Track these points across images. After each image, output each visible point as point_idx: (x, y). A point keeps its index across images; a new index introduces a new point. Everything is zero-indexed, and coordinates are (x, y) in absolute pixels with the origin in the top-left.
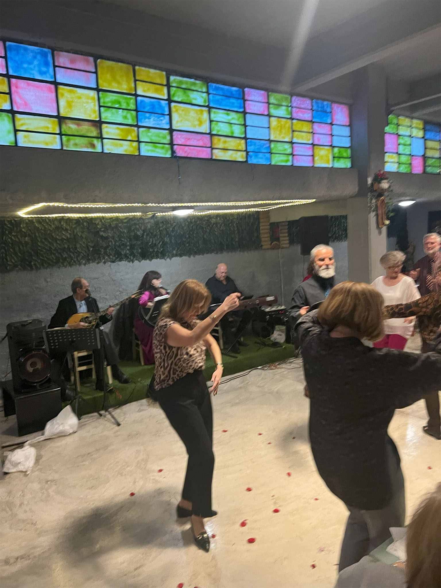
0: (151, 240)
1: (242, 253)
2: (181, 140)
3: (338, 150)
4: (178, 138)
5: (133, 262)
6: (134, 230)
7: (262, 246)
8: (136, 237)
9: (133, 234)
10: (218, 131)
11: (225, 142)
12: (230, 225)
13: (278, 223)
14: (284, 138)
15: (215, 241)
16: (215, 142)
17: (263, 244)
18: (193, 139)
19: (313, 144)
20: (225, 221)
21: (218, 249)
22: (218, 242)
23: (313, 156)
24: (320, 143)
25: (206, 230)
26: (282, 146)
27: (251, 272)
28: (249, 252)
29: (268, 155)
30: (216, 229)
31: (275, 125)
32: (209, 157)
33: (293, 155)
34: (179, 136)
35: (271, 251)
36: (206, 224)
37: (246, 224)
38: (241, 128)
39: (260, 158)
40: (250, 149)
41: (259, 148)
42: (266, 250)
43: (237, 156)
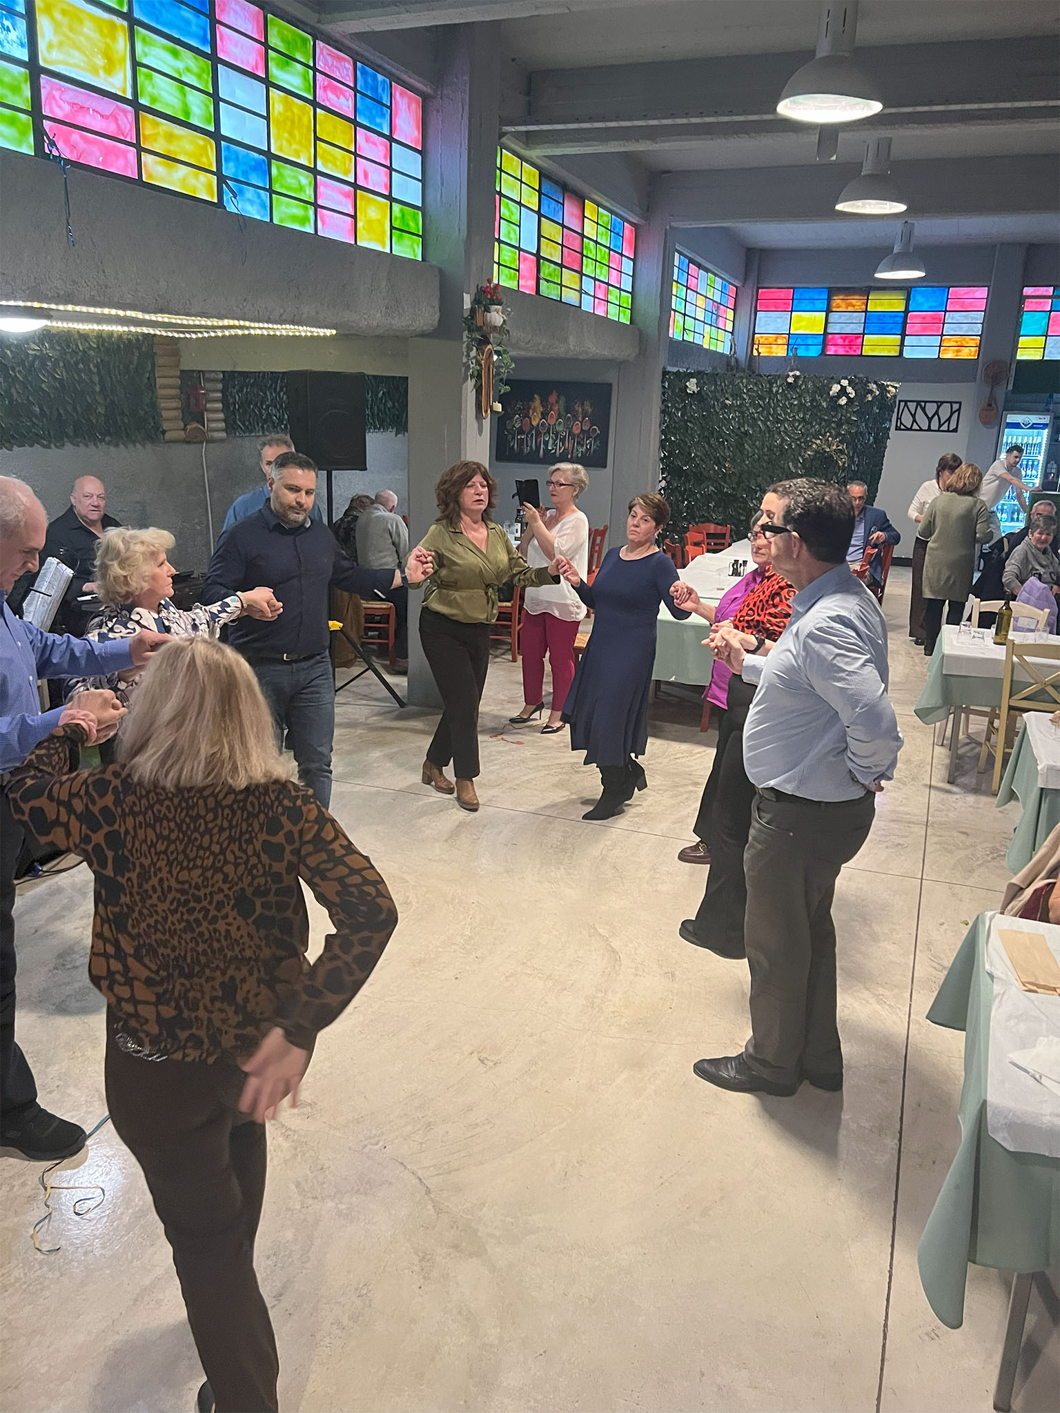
1: (112, 448)
2: (60, 107)
3: (402, 211)
4: (54, 97)
7: (164, 432)
10: (154, 100)
11: (170, 137)
12: (81, 366)
13: (199, 371)
14: (299, 157)
15: (42, 410)
16: (147, 132)
17: (166, 426)
18: (93, 110)
19: (355, 186)
20: (66, 353)
21: (52, 433)
22: (51, 412)
23: (354, 217)
24: (367, 184)
25: (16, 375)
26: (295, 178)
27: (138, 502)
28: (131, 446)
29: (265, 195)
30: (44, 376)
31: (279, 113)
32: (132, 173)
33: (316, 206)
34: (57, 94)
35: (185, 446)
36: (14, 358)
37: (121, 367)
38: (208, 102)
39: (249, 200)
40: (226, 169)
41: (247, 172)
42: (171, 444)
43: (199, 185)
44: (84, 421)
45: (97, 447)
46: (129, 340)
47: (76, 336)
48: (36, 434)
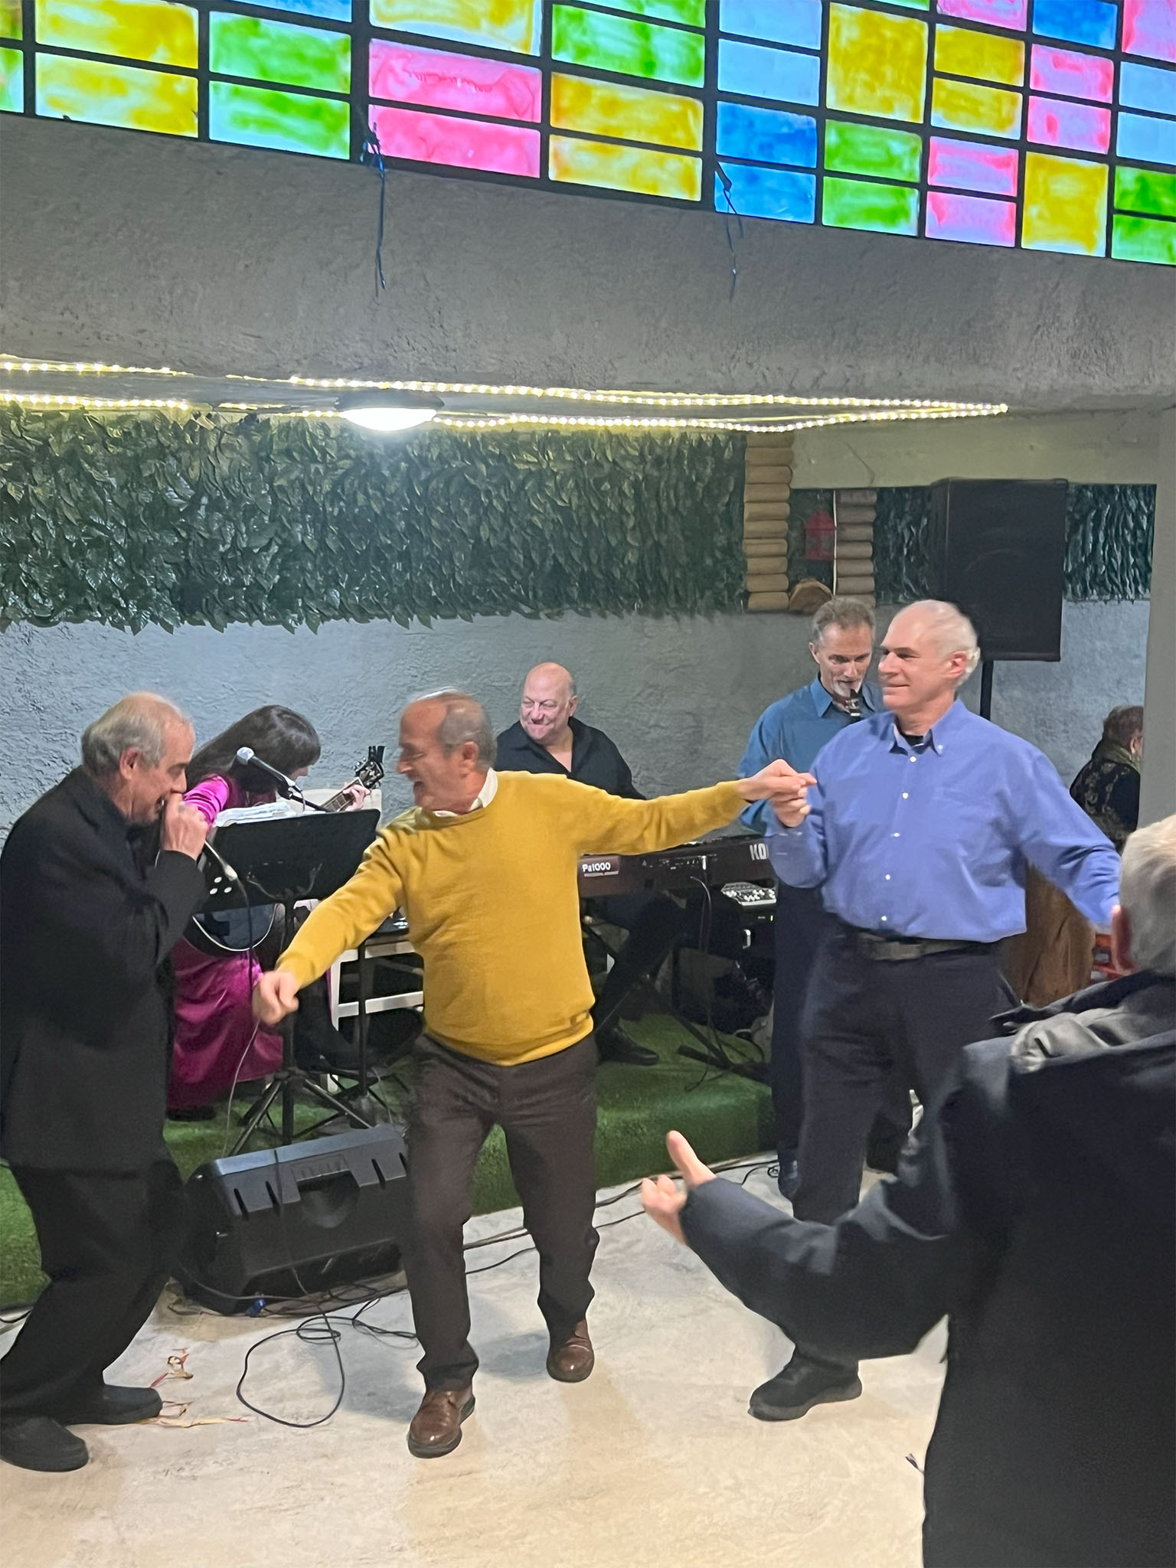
0: (229, 530)
1: (650, 621)
2: (402, 83)
3: (1141, 180)
4: (392, 70)
5: (136, 630)
6: (151, 476)
7: (747, 595)
8: (162, 515)
9: (146, 497)
10: (583, 51)
11: (610, 106)
12: (607, 486)
13: (830, 491)
14: (890, 107)
15: (528, 558)
16: (565, 103)
17: (751, 584)
18: (463, 80)
19: (1023, 146)
20: (582, 465)
21: (540, 593)
22: (543, 561)
23: (1019, 200)
24: (1054, 138)
25: (491, 502)
26: (875, 145)
27: (688, 713)
28: (685, 619)
29: (808, 181)
30: (539, 503)
31: (852, 43)
32: (530, 169)
33: (923, 187)
34: (397, 64)
35: (792, 619)
36: (490, 476)
37: (681, 485)
38: (694, 44)
39: (773, 192)
40: (726, 145)
41: (770, 146)
42: (763, 617)
43: (665, 177)
44: (599, 576)
45: (621, 617)
46: (700, 441)
47: (605, 440)
48: (517, 598)
